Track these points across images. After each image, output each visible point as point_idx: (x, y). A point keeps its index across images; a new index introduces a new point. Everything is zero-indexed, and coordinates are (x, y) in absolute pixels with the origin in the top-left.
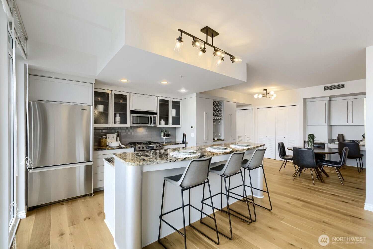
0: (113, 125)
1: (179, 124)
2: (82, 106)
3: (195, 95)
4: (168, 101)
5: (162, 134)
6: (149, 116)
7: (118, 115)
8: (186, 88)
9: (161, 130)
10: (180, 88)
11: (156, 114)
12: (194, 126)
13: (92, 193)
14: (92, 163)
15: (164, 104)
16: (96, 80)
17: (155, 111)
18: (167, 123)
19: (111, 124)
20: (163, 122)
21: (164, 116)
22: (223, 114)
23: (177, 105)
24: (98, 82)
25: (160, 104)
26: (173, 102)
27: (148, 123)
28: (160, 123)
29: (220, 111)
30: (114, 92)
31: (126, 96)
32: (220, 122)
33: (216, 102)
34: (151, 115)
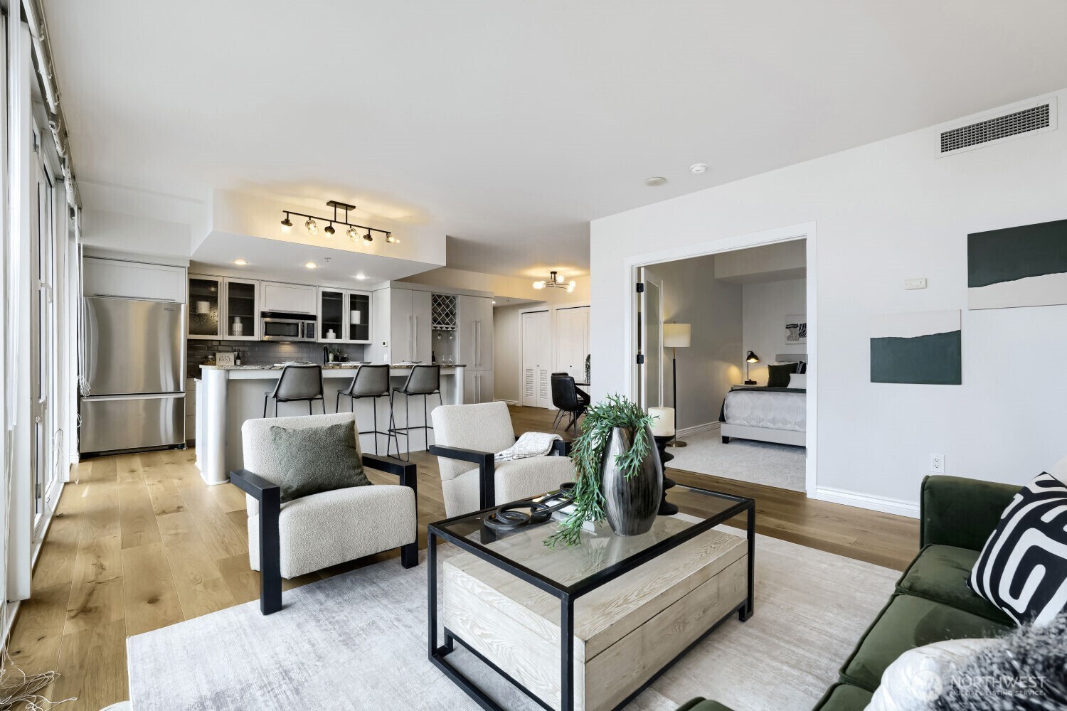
0: (228, 338)
1: (367, 338)
3: (387, 284)
4: (340, 295)
5: (331, 356)
6: (300, 322)
7: (237, 320)
8: (367, 273)
9: (326, 349)
10: (355, 273)
11: (314, 318)
12: (388, 340)
13: (183, 444)
14: (183, 395)
15: (331, 301)
16: (191, 261)
17: (312, 313)
18: (339, 336)
19: (223, 335)
20: (331, 334)
21: (332, 323)
22: (458, 320)
23: (360, 303)
24: (194, 265)
25: (324, 301)
26: (353, 297)
27: (297, 335)
28: (324, 336)
29: (452, 314)
30: (228, 280)
31: (253, 286)
32: (451, 335)
33: (440, 296)
34: (303, 321)
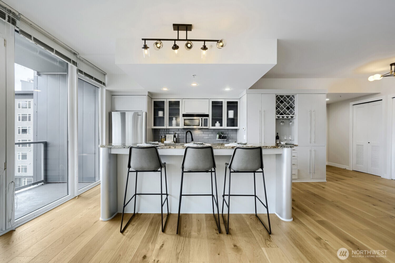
0: (169, 127)
1: (237, 126)
2: (137, 113)
3: (245, 92)
4: (222, 102)
5: (218, 136)
6: (200, 118)
7: (174, 118)
11: (207, 116)
12: (245, 127)
15: (217, 106)
17: (207, 113)
18: (221, 125)
19: (166, 126)
20: (218, 124)
21: (217, 118)
22: (296, 111)
23: (233, 105)
24: (151, 94)
25: (213, 106)
26: (228, 103)
27: (199, 125)
28: (213, 125)
29: (291, 107)
30: (168, 100)
31: (179, 102)
32: (291, 122)
33: (282, 96)
34: (202, 118)
